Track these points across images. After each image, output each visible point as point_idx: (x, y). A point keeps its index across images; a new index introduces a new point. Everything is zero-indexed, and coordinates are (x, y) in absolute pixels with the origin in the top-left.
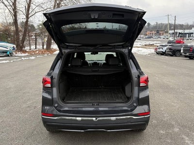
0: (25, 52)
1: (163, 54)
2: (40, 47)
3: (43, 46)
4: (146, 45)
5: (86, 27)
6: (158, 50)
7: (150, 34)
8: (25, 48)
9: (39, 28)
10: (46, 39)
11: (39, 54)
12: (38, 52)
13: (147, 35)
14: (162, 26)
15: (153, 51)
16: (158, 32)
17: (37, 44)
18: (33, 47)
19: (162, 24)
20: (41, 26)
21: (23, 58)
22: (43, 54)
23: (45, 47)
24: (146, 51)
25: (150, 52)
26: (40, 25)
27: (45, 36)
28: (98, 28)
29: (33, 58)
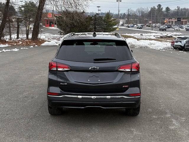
0: (4, 42)
1: (181, 48)
2: (23, 36)
3: (27, 35)
4: (161, 37)
5: (84, 12)
6: (175, 44)
7: (169, 22)
8: (3, 37)
9: (21, 11)
10: (31, 26)
11: (22, 45)
12: (21, 43)
13: (164, 23)
14: (185, 12)
15: (169, 44)
16: (179, 20)
17: (20, 32)
18: (14, 36)
19: (185, 9)
20: (23, 9)
21: (4, 50)
22: (28, 45)
23: (30, 36)
24: (160, 45)
25: (165, 46)
26: (23, 6)
27: (30, 22)
28: (100, 12)
29: (16, 50)
